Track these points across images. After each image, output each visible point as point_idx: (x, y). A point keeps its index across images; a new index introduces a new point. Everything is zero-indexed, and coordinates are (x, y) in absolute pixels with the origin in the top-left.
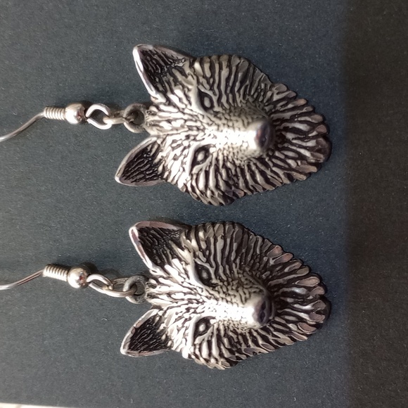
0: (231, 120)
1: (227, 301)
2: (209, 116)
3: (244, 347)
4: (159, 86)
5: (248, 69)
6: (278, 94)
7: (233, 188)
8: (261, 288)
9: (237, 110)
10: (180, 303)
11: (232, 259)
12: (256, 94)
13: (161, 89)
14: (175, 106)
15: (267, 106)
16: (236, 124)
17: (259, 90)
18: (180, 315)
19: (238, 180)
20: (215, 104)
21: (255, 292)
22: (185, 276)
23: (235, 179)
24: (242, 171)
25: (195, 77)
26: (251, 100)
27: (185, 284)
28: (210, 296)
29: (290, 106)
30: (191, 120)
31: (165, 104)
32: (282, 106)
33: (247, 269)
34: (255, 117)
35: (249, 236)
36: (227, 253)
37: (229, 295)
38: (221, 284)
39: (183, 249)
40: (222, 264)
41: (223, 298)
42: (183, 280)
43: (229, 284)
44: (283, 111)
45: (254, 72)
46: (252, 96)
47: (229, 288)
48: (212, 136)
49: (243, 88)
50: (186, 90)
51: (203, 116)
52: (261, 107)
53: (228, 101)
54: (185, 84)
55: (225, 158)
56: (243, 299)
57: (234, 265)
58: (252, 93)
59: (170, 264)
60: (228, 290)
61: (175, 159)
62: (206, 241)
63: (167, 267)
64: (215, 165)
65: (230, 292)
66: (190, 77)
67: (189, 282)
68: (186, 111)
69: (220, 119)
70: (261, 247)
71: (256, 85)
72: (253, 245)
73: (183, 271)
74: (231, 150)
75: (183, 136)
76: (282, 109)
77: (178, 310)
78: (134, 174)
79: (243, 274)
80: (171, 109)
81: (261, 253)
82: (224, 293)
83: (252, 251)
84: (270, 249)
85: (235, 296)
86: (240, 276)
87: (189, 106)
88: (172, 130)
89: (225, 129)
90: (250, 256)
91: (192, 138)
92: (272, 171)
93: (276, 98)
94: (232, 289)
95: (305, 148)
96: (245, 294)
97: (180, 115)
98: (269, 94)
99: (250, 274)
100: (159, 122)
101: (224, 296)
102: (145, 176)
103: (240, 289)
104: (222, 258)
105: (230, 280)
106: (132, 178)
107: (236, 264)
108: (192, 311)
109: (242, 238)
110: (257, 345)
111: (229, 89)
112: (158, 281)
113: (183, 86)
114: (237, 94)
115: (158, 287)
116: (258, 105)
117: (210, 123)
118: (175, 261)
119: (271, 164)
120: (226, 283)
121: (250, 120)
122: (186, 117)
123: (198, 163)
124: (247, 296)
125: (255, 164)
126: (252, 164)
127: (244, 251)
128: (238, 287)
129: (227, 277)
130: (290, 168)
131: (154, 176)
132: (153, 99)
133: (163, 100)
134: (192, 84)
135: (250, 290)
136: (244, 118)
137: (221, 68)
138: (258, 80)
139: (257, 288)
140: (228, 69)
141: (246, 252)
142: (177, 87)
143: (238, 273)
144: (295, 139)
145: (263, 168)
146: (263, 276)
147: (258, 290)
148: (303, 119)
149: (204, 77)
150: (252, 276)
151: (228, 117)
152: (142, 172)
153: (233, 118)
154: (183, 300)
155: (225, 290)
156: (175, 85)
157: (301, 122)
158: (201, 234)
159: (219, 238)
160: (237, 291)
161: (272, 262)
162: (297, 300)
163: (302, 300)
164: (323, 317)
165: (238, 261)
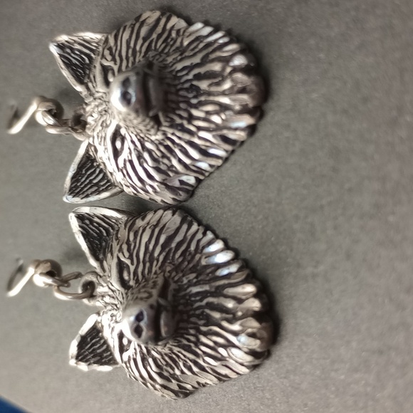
5: (159, 19)
6: (189, 36)
11: (155, 255)
12: (163, 46)
15: (172, 55)
17: (170, 41)
19: (170, 161)
27: (109, 285)
29: (201, 45)
32: (192, 50)
33: (168, 269)
35: (189, 226)
36: (151, 247)
38: (134, 286)
40: (143, 262)
42: (108, 280)
44: (194, 55)
45: (168, 20)
46: (157, 50)
49: (146, 44)
52: (161, 59)
53: (127, 67)
57: (155, 263)
58: (158, 47)
59: (106, 258)
62: (136, 232)
63: (105, 263)
64: (135, 149)
67: (111, 281)
70: (199, 240)
71: (164, 35)
72: (190, 237)
76: (192, 53)
78: (85, 189)
79: (158, 274)
81: (196, 249)
83: (185, 245)
84: (210, 244)
87: (96, 88)
90: (180, 251)
98: (179, 41)
102: (98, 188)
104: (145, 253)
105: (144, 281)
107: (158, 261)
109: (179, 229)
111: (130, 51)
119: (194, 129)
120: (137, 285)
127: (174, 245)
129: (144, 277)
130: (218, 127)
138: (169, 29)
141: (177, 247)
143: (156, 273)
146: (184, 279)
152: (95, 185)
159: (147, 228)
161: (204, 262)
162: (224, 315)
163: (231, 316)
164: (258, 342)
165: (161, 258)
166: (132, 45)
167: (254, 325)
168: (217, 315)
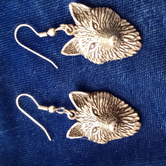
0: (104, 34)
1: (103, 123)
2: (96, 31)
3: (110, 137)
4: (78, 18)
5: (112, 13)
6: (123, 23)
7: (104, 58)
8: (115, 118)
9: (106, 30)
10: (87, 121)
11: (106, 106)
12: (114, 23)
13: (79, 20)
14: (84, 27)
15: (118, 28)
16: (105, 36)
17: (116, 22)
18: (87, 125)
20: (99, 27)
21: (112, 120)
22: (89, 112)
23: (105, 55)
24: (108, 52)
25: (92, 16)
26: (112, 26)
27: (89, 115)
28: (97, 120)
29: (127, 29)
30: (89, 33)
31: (80, 26)
32: (124, 28)
33: (111, 110)
34: (112, 33)
35: (112, 97)
36: (104, 104)
37: (104, 120)
38: (101, 115)
39: (88, 102)
40: (102, 108)
41: (101, 121)
42: (88, 113)
43: (104, 116)
44: (124, 31)
45: (114, 14)
46: (113, 24)
47: (104, 117)
48: (97, 39)
49: (109, 21)
50: (88, 21)
51: (94, 31)
52: (116, 29)
53: (103, 26)
54: (88, 19)
55: (102, 47)
56: (108, 122)
57: (106, 109)
58: (113, 23)
59: (83, 107)
60: (103, 118)
61: (83, 46)
62: (96, 99)
63: (82, 108)
65: (104, 119)
66: (90, 16)
67: (90, 114)
68: (88, 29)
69: (100, 33)
70: (117, 101)
71: (115, 20)
72: (114, 101)
73: (88, 110)
74: (103, 45)
75: (86, 38)
76: (124, 30)
77: (86, 123)
78: (68, 51)
79: (109, 112)
80: (82, 28)
81: (116, 104)
82: (102, 119)
83: (113, 103)
84: (120, 102)
85: (106, 121)
86: (108, 113)
87: (89, 27)
88: (82, 36)
89: (101, 37)
90: (112, 105)
91: (89, 39)
92: (119, 53)
93: (122, 25)
94: (105, 118)
95: (132, 45)
96: (109, 120)
97: (85, 30)
98: (119, 23)
99: (112, 112)
100: (78, 32)
101: (102, 120)
102: (72, 52)
103: (108, 118)
104: (102, 106)
105: (104, 114)
106: (68, 52)
107: (107, 108)
108: (91, 124)
109: (110, 98)
110: (115, 136)
111: (104, 21)
112: (79, 113)
113: (87, 19)
114: (107, 24)
115: (79, 115)
116: (114, 28)
117: (96, 34)
118: (85, 106)
119: (119, 50)
120: (103, 115)
121: (110, 35)
122: (88, 31)
123: (91, 49)
124: (110, 121)
125: (112, 50)
126: (111, 50)
127: (110, 103)
128: (107, 117)
129: (104, 113)
130: (126, 52)
131: (76, 52)
132: (76, 24)
133: (80, 24)
134: (90, 19)
135: (111, 119)
136: (108, 34)
137: (101, 13)
138: (115, 18)
139: (114, 118)
140: (104, 13)
141: (111, 103)
142: (85, 19)
143: (108, 112)
144: (128, 41)
145: (116, 51)
146: (117, 113)
147: (114, 119)
148: (131, 34)
149: (95, 16)
150: (112, 113)
151: (103, 33)
152: (71, 51)
153: (104, 33)
154: (88, 120)
155: (102, 118)
156: (84, 19)
157: (131, 35)
158: (95, 96)
159: (101, 98)
160: (107, 119)
161: (120, 107)
162: (129, 122)
163: (131, 122)
164: (139, 128)
165: (108, 107)
166: (105, 19)
167: (138, 123)
168: (126, 122)
